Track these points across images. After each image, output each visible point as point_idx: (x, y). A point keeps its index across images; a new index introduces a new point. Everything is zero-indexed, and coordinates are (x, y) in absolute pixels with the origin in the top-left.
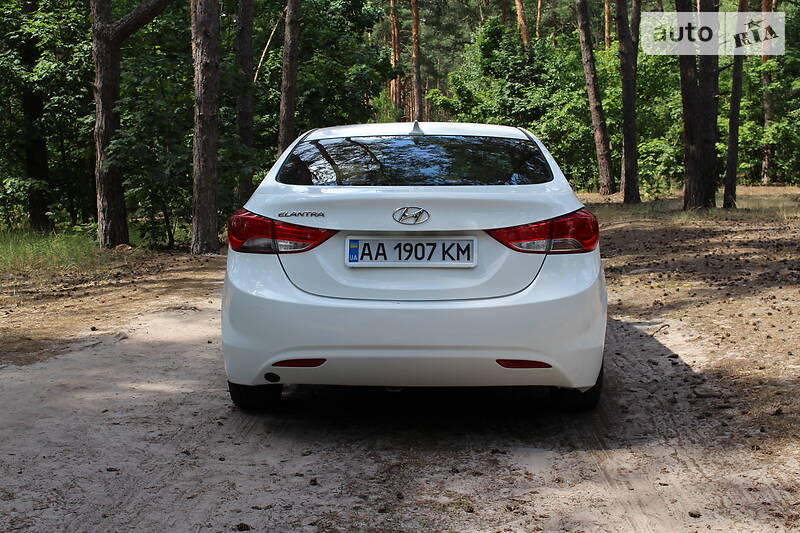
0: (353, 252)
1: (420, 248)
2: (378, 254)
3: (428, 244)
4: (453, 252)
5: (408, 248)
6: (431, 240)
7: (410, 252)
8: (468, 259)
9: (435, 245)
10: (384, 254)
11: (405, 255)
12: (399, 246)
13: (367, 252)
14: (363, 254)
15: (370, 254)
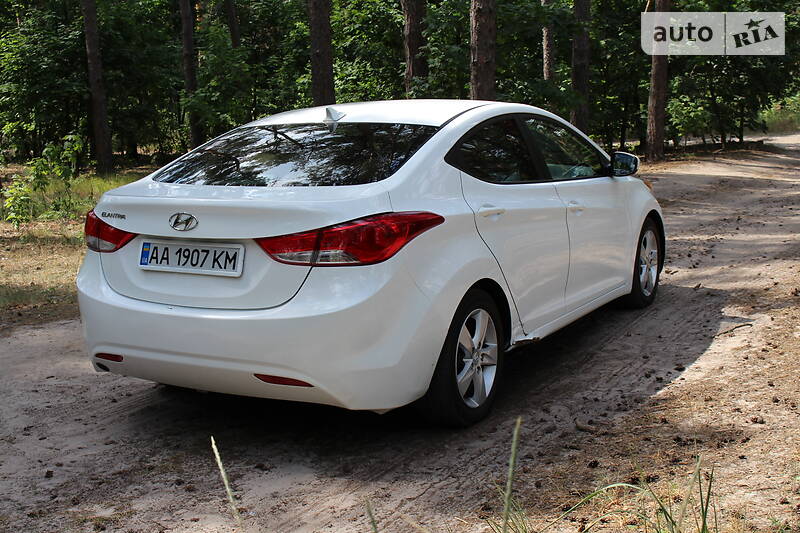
0: (144, 254)
1: (196, 253)
2: (163, 258)
3: (203, 251)
4: (222, 260)
5: (186, 254)
6: (206, 246)
7: (188, 257)
8: (234, 268)
9: (208, 252)
10: (167, 259)
11: (183, 260)
12: (180, 251)
13: (155, 255)
14: (152, 257)
15: (156, 258)
